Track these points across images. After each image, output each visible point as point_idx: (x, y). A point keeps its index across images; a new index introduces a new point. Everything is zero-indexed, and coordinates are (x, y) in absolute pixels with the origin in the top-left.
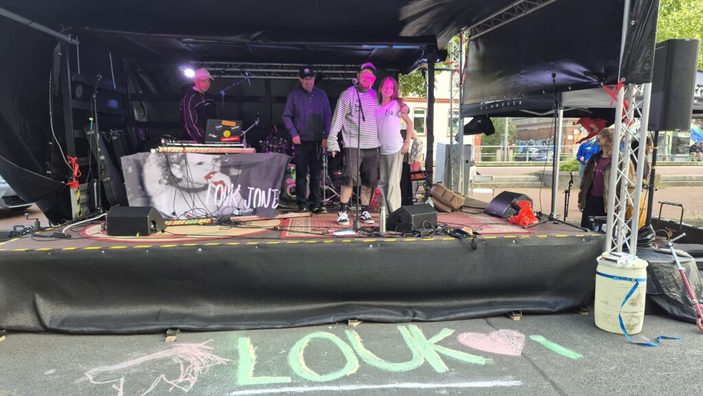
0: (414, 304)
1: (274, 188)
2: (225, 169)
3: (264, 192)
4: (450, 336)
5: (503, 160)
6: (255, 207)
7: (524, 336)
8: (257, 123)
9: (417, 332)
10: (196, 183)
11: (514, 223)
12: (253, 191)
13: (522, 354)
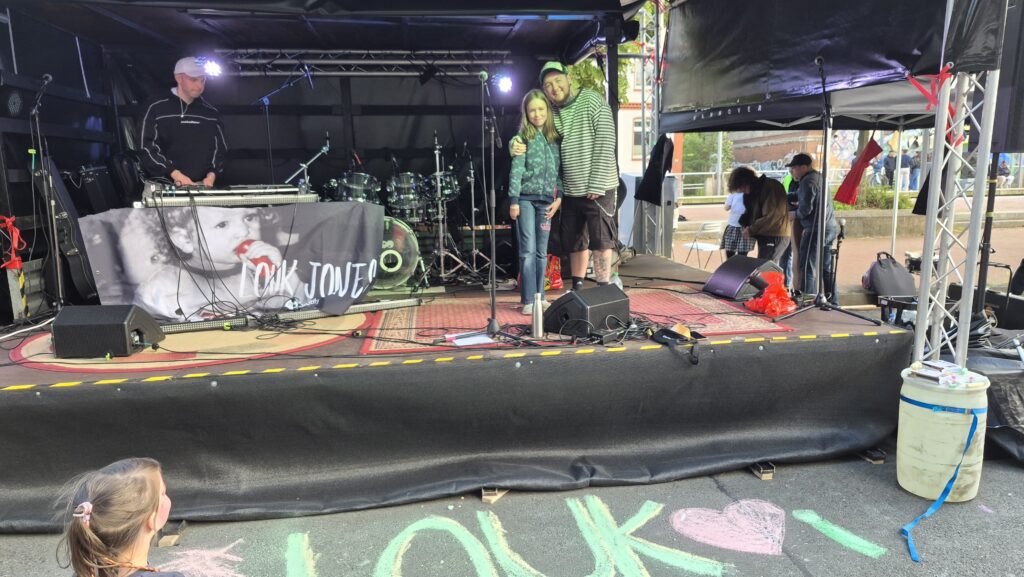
0: (590, 452)
1: (355, 262)
2: (268, 235)
3: (338, 269)
4: (657, 517)
5: (716, 194)
6: (323, 295)
7: (783, 512)
8: (325, 149)
9: (600, 511)
10: (220, 262)
11: (758, 311)
12: (319, 270)
13: (784, 550)
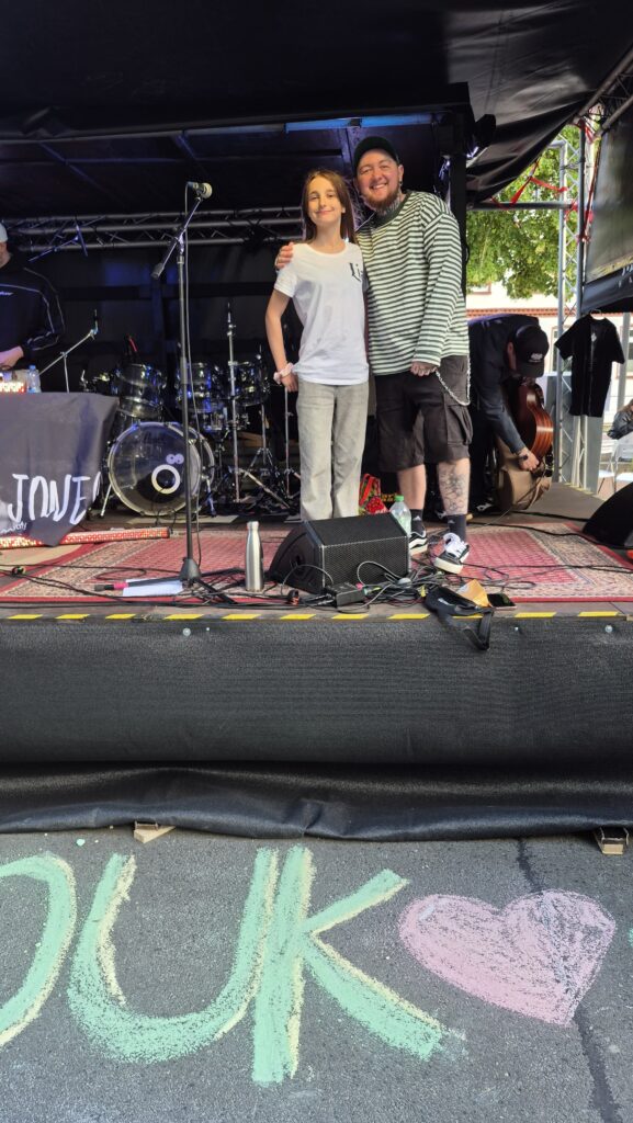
1: (77, 474)
3: (53, 484)
4: (384, 905)
6: (32, 517)
7: (613, 928)
8: (92, 333)
9: (297, 880)
12: (27, 484)
